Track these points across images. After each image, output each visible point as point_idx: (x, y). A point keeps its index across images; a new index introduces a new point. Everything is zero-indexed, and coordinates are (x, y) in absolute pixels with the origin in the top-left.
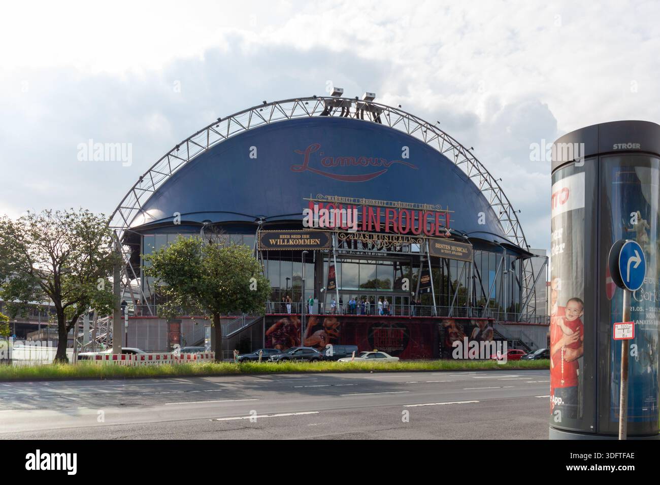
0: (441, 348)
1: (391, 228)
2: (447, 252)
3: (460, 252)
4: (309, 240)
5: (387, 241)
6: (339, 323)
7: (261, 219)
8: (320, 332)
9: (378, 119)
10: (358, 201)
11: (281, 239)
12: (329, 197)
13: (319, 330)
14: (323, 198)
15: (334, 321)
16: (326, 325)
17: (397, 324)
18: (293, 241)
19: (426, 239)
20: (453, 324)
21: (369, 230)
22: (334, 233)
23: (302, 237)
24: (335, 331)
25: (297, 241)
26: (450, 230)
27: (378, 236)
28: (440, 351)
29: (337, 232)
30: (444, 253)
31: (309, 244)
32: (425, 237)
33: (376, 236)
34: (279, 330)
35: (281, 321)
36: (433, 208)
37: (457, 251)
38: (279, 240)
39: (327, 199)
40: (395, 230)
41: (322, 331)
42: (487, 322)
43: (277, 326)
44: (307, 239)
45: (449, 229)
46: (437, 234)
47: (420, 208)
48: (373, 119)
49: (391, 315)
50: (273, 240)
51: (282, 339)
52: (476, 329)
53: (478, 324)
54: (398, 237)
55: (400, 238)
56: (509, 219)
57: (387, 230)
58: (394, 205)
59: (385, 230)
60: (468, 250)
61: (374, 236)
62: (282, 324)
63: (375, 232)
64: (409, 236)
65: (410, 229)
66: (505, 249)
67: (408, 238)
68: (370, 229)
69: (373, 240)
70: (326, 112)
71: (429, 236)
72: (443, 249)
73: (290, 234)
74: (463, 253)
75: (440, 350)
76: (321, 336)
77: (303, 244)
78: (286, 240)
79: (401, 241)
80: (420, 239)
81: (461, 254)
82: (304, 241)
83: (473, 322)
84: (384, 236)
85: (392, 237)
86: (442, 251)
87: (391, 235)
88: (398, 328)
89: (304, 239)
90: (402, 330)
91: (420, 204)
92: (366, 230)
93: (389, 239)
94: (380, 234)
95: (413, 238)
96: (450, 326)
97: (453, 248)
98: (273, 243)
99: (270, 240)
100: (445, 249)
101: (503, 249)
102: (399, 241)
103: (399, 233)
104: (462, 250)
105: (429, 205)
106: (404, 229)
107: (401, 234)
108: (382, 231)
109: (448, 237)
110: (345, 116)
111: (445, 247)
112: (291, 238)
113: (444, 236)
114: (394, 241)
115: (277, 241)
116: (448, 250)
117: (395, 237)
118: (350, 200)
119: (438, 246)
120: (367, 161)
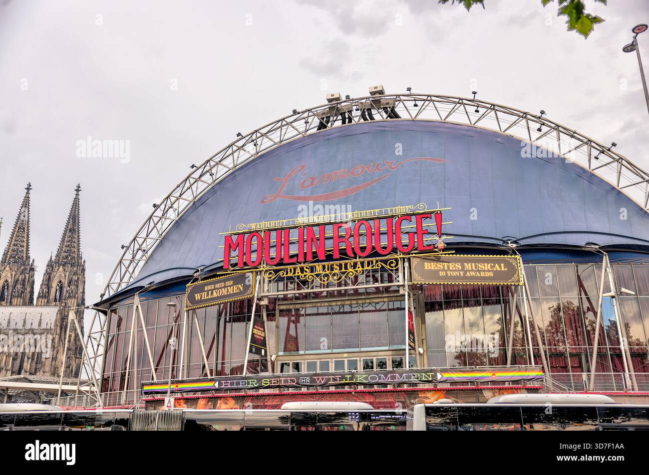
1: (343, 252)
2: (454, 274)
3: (489, 271)
5: (337, 271)
6: (238, 407)
7: (200, 270)
9: (394, 115)
11: (206, 291)
14: (244, 228)
15: (232, 404)
18: (217, 292)
19: (404, 259)
21: (308, 260)
22: (260, 272)
23: (225, 284)
25: (220, 291)
27: (324, 267)
29: (263, 271)
30: (446, 277)
32: (402, 256)
33: (321, 266)
36: (411, 211)
37: (480, 271)
38: (203, 293)
39: (250, 228)
40: (350, 253)
44: (230, 286)
46: (422, 248)
47: (390, 214)
50: (199, 295)
54: (355, 264)
57: (337, 255)
59: (332, 256)
60: (509, 265)
61: (317, 267)
63: (318, 261)
64: (374, 259)
65: (373, 249)
66: (605, 253)
67: (371, 261)
68: (309, 258)
69: (316, 273)
70: (322, 126)
71: (408, 254)
72: (443, 270)
74: (495, 272)
77: (226, 294)
78: (210, 292)
79: (361, 269)
80: (393, 261)
81: (491, 274)
82: (227, 290)
84: (333, 265)
85: (346, 265)
86: (442, 274)
87: (343, 262)
89: (227, 286)
92: (303, 260)
93: (341, 269)
94: (326, 264)
95: (381, 261)
97: (468, 266)
98: (198, 299)
99: (196, 295)
100: (449, 270)
101: (603, 254)
102: (357, 269)
103: (358, 257)
104: (491, 267)
105: (404, 207)
106: (363, 249)
107: (360, 257)
108: (329, 258)
109: (444, 250)
110: (348, 123)
111: (448, 267)
112: (215, 289)
113: (436, 250)
114: (350, 270)
115: (202, 295)
116: (455, 271)
117: (351, 264)
118: (283, 223)
119: (429, 266)
120: (363, 169)
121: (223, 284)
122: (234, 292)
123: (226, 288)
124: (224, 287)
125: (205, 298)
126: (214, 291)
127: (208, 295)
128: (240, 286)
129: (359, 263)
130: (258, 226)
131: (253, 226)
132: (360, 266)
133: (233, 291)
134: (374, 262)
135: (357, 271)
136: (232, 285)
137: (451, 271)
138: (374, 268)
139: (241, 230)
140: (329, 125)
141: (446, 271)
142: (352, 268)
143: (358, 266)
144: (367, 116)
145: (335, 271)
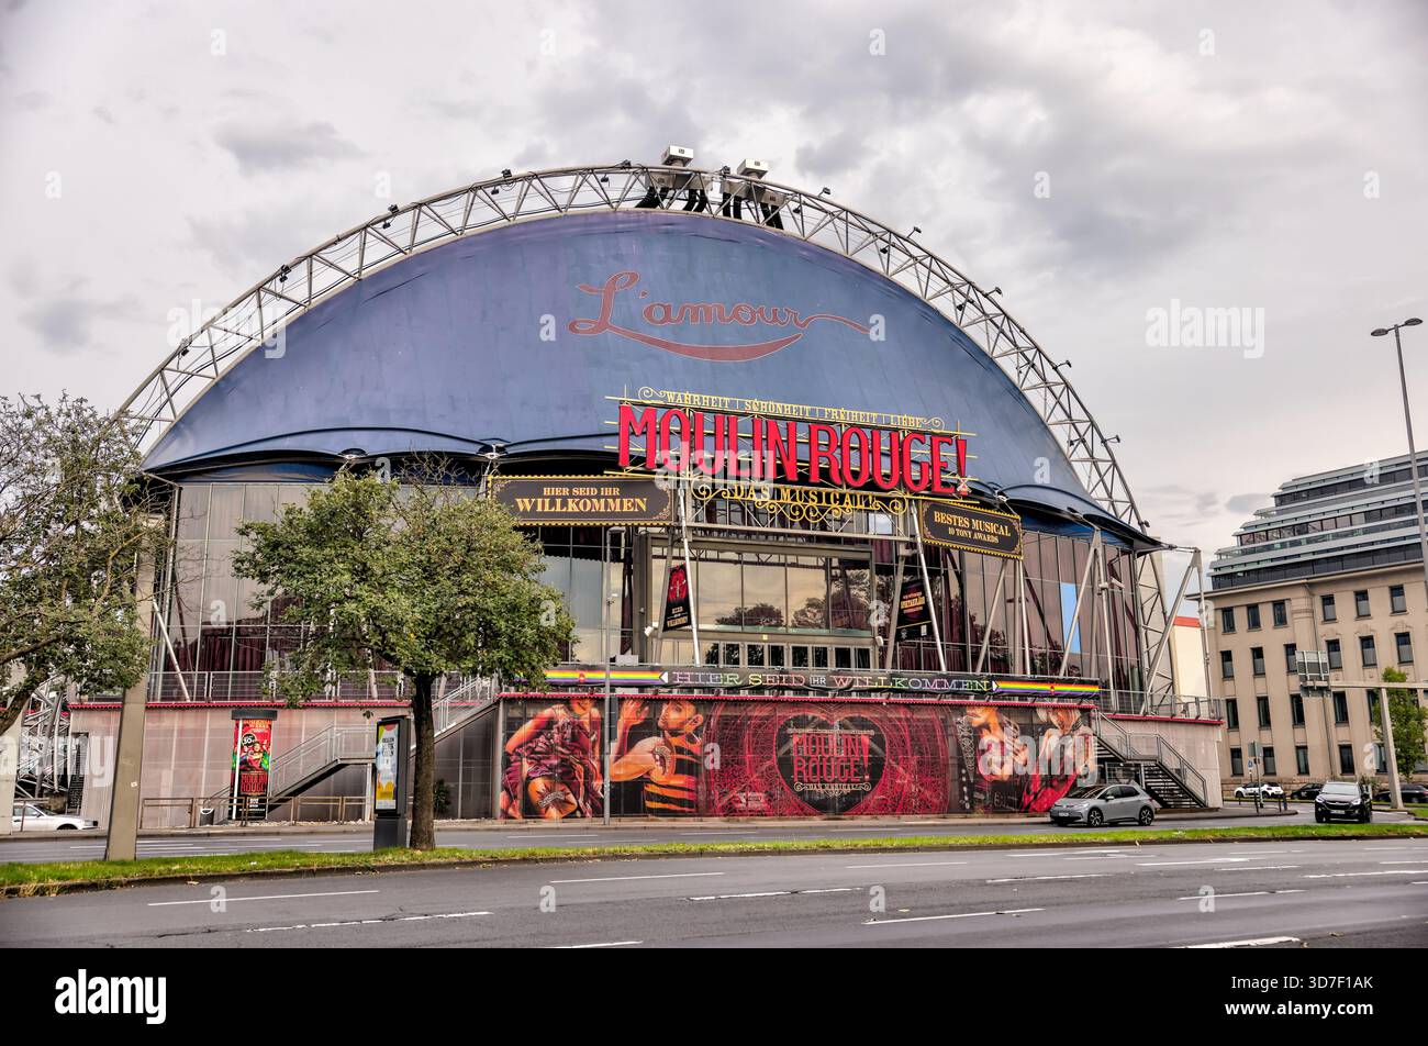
1: (825, 473)
2: (963, 533)
3: (994, 535)
4: (618, 500)
5: (814, 504)
6: (701, 717)
7: (494, 447)
8: (649, 743)
9: (776, 222)
10: (742, 405)
11: (547, 497)
12: (671, 395)
13: (650, 736)
14: (654, 397)
15: (689, 710)
16: (666, 723)
17: (851, 719)
18: (577, 504)
19: (910, 500)
20: (994, 720)
23: (599, 491)
24: (691, 739)
25: (588, 502)
26: (968, 479)
27: (793, 492)
30: (955, 537)
31: (618, 510)
32: (909, 496)
33: (788, 491)
34: (542, 739)
35: (547, 712)
36: (924, 426)
37: (986, 533)
38: (540, 500)
39: (665, 399)
40: (835, 477)
41: (656, 738)
43: (537, 727)
44: (614, 498)
45: (966, 477)
46: (938, 488)
47: (893, 425)
48: (762, 220)
50: (526, 500)
51: (548, 762)
53: (1054, 720)
54: (842, 496)
55: (848, 499)
56: (1092, 457)
58: (831, 414)
59: (807, 477)
60: (1012, 529)
61: (782, 491)
62: (550, 723)
63: (784, 481)
64: (870, 494)
65: (871, 476)
66: (1096, 527)
67: (866, 497)
69: (781, 501)
71: (917, 494)
72: (952, 526)
73: (571, 485)
74: (1000, 536)
76: (653, 752)
77: (602, 510)
78: (559, 501)
79: (850, 506)
80: (896, 501)
81: (995, 540)
82: (606, 502)
84: (807, 493)
85: (828, 495)
86: (951, 531)
87: (824, 491)
88: (853, 732)
89: (605, 497)
90: (865, 736)
91: (892, 416)
93: (820, 501)
94: (797, 488)
95: (878, 498)
96: (985, 725)
97: (976, 524)
98: (525, 509)
99: (519, 501)
100: (957, 527)
101: (1094, 528)
102: (844, 505)
103: (845, 486)
104: (998, 529)
105: (913, 418)
106: (855, 474)
107: (850, 487)
108: (803, 479)
109: (964, 498)
110: (698, 210)
111: (957, 521)
112: (571, 496)
113: (955, 495)
114: (833, 505)
115: (536, 502)
116: (964, 528)
117: (835, 496)
118: (722, 402)
119: (939, 517)
120: (753, 313)
121: (594, 492)
122: (625, 509)
123: (602, 501)
124: (598, 497)
125: (547, 510)
126: (570, 500)
127: (552, 504)
128: (638, 500)
129: (848, 496)
130: (679, 398)
131: (671, 397)
132: (849, 501)
133: (621, 508)
134: (870, 498)
135: (844, 509)
136: (617, 497)
137: (960, 528)
138: (871, 508)
139: (649, 399)
140: (665, 203)
141: (955, 527)
142: (838, 502)
143: (846, 501)
144: (731, 209)
145: (810, 504)
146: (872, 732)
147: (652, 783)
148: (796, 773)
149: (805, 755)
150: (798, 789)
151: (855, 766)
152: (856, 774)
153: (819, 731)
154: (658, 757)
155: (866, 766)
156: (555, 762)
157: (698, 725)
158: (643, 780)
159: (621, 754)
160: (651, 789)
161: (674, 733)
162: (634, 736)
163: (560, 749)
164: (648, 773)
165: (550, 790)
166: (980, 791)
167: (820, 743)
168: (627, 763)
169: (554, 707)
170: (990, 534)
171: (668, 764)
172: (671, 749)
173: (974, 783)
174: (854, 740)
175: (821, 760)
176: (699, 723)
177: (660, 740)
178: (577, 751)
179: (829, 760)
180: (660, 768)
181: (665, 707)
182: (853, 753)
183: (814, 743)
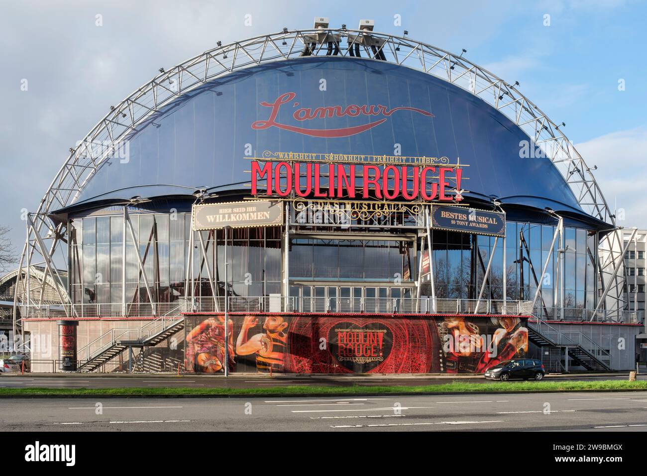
0: (443, 358)
1: (372, 193)
2: (462, 223)
3: (485, 223)
4: (255, 214)
5: (366, 210)
6: (286, 324)
7: (201, 191)
9: (381, 56)
10: (323, 157)
11: (221, 214)
12: (281, 155)
13: (259, 333)
14: (272, 156)
15: (280, 320)
16: (267, 327)
17: (373, 324)
18: (236, 217)
19: (425, 206)
20: (462, 324)
21: (338, 196)
22: (289, 202)
23: (246, 210)
24: (281, 335)
25: (241, 215)
26: (461, 192)
27: (353, 205)
28: (441, 363)
29: (292, 201)
30: (456, 226)
31: (255, 219)
32: (424, 203)
33: (350, 203)
34: (204, 334)
35: (206, 322)
36: (435, 162)
37: (479, 223)
38: (218, 216)
39: (278, 157)
40: (378, 195)
41: (262, 334)
42: (519, 321)
43: (201, 329)
44: (253, 212)
45: (461, 190)
46: (442, 198)
47: (416, 163)
48: (372, 55)
49: (362, 312)
50: (211, 216)
51: (207, 346)
52: (499, 330)
53: (502, 324)
54: (383, 206)
55: (386, 207)
56: (584, 179)
57: (366, 195)
58: (376, 160)
59: (362, 195)
60: (498, 219)
61: (346, 204)
62: (208, 327)
63: (348, 199)
64: (400, 203)
65: (400, 193)
67: (398, 205)
68: (340, 195)
70: (307, 52)
71: (430, 202)
72: (454, 219)
73: (232, 207)
74: (490, 225)
75: (441, 360)
76: (261, 341)
77: (248, 219)
78: (227, 216)
79: (387, 210)
80: (416, 206)
81: (486, 226)
82: (250, 215)
83: (494, 321)
84: (361, 204)
85: (374, 205)
86: (453, 222)
87: (371, 202)
88: (374, 331)
89: (249, 212)
90: (381, 332)
91: (415, 158)
92: (334, 196)
93: (369, 208)
94: (356, 202)
95: (405, 205)
96: (457, 328)
98: (211, 220)
99: (208, 217)
100: (458, 220)
101: (559, 218)
102: (384, 210)
103: (385, 199)
104: (487, 220)
105: (429, 158)
106: (391, 192)
107: (387, 200)
108: (359, 197)
109: (460, 202)
110: (333, 54)
111: (458, 216)
112: (233, 213)
113: (454, 201)
114: (377, 210)
115: (216, 217)
116: (462, 221)
117: (378, 205)
118: (312, 156)
119: (445, 214)
120: (358, 109)
121: (243, 209)
122: (259, 218)
123: (248, 214)
124: (246, 212)
125: (221, 221)
126: (232, 215)
127: (224, 217)
128: (265, 213)
129: (386, 205)
130: (286, 156)
131: (281, 156)
132: (387, 207)
133: (257, 218)
134: (400, 206)
135: (384, 212)
136: (255, 212)
137: (460, 220)
138: (400, 211)
139: (268, 157)
140: (315, 52)
141: (456, 220)
142: (380, 209)
143: (385, 208)
144: (354, 52)
145: (363, 210)
146: (385, 331)
147: (261, 356)
148: (339, 352)
149: (345, 342)
150: (341, 360)
151: (374, 349)
152: (374, 352)
153: (353, 330)
154: (263, 343)
155: (381, 348)
156: (211, 346)
157: (284, 327)
158: (256, 355)
159: (244, 342)
160: (260, 359)
161: (272, 331)
162: (250, 333)
163: (213, 339)
164: (258, 351)
165: (208, 359)
166: (450, 362)
167: (354, 337)
168: (247, 346)
169: (210, 319)
170: (482, 223)
171: (268, 347)
172: (270, 339)
173: (447, 357)
174: (374, 335)
175: (354, 345)
176: (286, 327)
177: (265, 335)
178: (222, 340)
179: (359, 345)
180: (264, 349)
181: (267, 318)
182: (373, 341)
183: (350, 336)
